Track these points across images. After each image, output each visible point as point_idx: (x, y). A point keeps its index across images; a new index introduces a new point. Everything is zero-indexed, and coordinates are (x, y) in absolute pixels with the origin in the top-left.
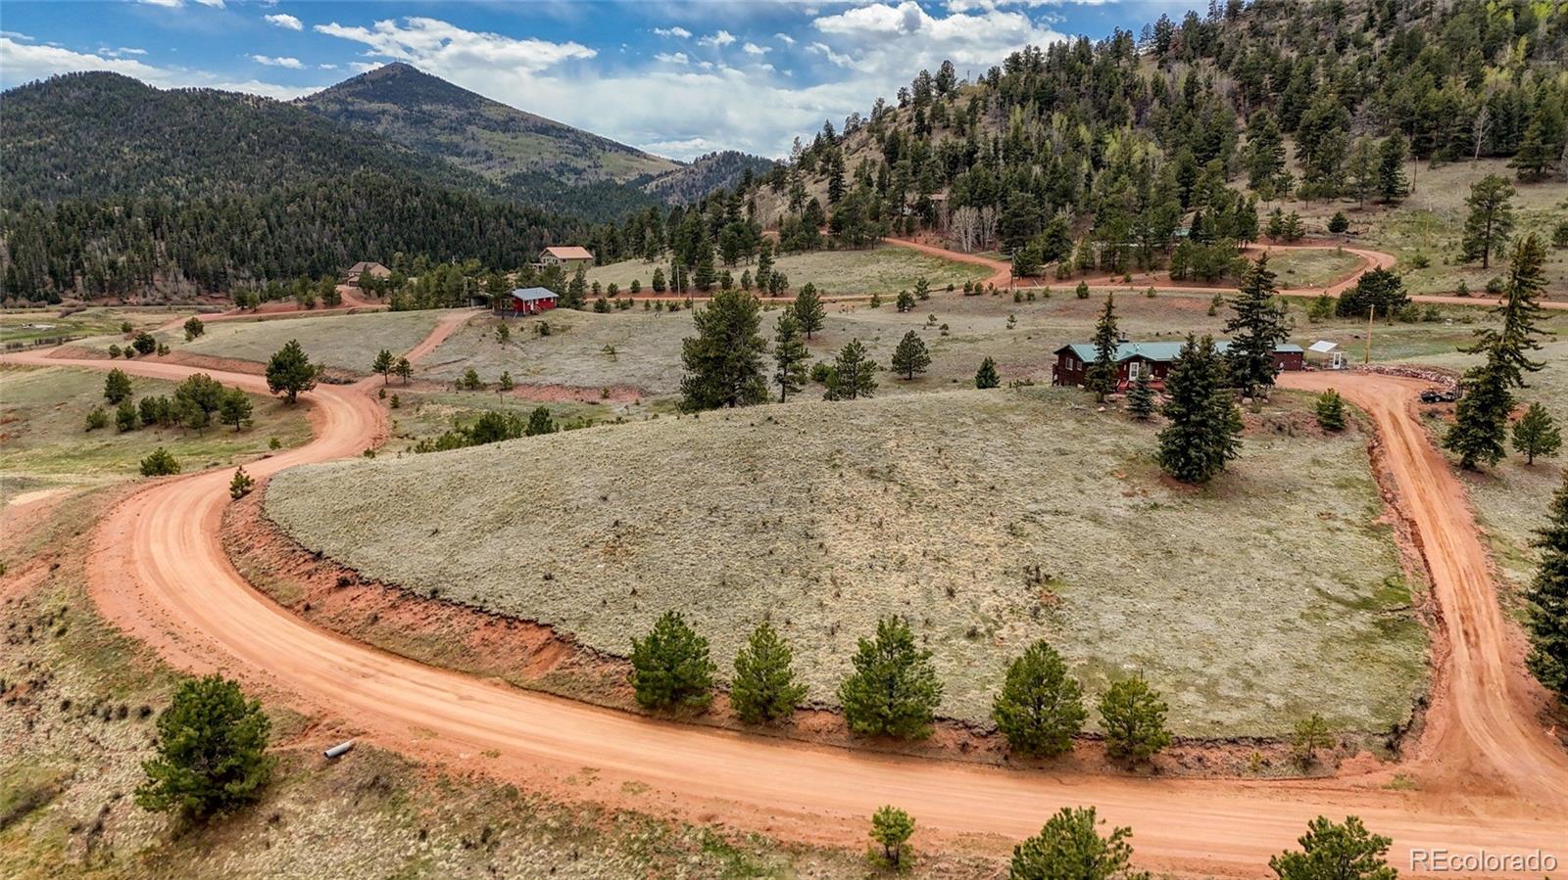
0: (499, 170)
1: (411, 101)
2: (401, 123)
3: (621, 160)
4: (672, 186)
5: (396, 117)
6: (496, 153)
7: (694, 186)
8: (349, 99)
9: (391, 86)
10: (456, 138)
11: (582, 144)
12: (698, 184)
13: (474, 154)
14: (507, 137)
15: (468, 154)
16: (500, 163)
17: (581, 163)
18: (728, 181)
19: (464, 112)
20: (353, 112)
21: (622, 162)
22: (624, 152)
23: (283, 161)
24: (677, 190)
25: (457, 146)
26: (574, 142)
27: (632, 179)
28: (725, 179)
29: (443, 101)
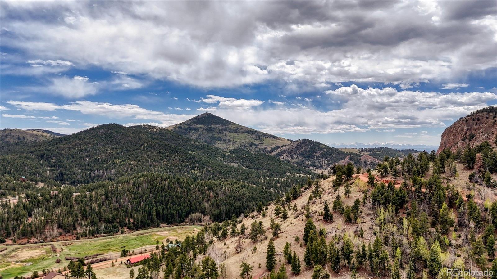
0: (232, 146)
1: (209, 124)
2: (205, 131)
3: (270, 140)
4: (285, 150)
5: (204, 129)
6: (232, 140)
7: (292, 150)
8: (191, 124)
9: (204, 120)
10: (220, 135)
11: (259, 136)
12: (293, 150)
13: (225, 140)
14: (236, 135)
15: (223, 140)
16: (233, 143)
17: (257, 142)
18: (303, 149)
19: (224, 127)
20: (192, 128)
21: (271, 141)
22: (272, 138)
23: (152, 153)
24: (287, 152)
25: (220, 138)
26: (256, 135)
27: (273, 147)
28: (302, 148)
29: (218, 124)
